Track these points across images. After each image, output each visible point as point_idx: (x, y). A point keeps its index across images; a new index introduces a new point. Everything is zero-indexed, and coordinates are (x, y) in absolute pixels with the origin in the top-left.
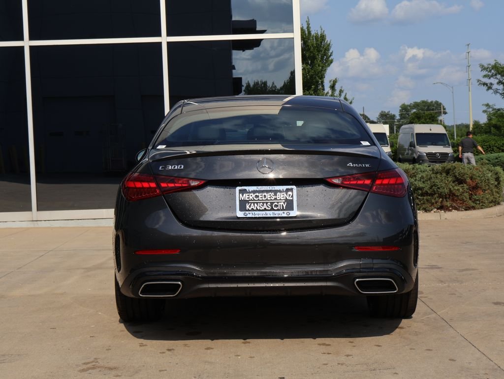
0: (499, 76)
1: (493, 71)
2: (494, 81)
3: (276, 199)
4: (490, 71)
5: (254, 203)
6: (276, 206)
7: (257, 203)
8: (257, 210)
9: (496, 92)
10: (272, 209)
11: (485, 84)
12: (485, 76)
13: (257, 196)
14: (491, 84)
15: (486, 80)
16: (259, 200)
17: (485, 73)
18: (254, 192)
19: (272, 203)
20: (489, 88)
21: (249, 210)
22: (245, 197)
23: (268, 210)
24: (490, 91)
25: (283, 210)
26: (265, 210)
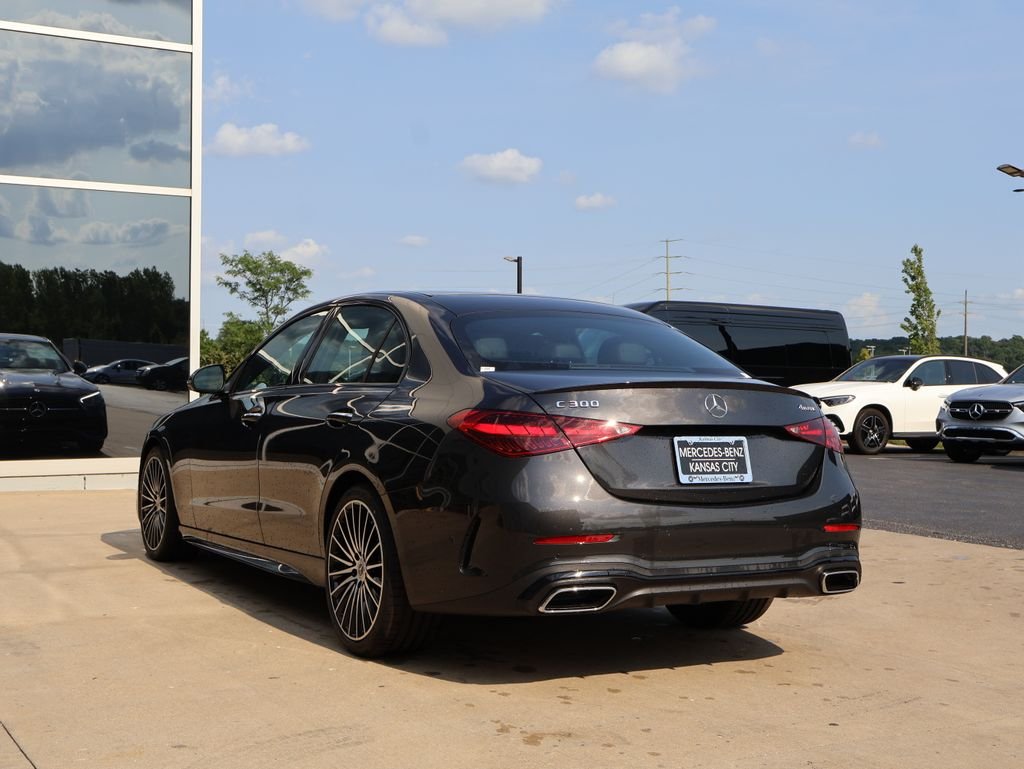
0: (248, 274)
1: (240, 266)
2: (241, 280)
3: (724, 456)
4: (236, 265)
5: (699, 462)
6: (726, 467)
7: (702, 462)
8: (704, 473)
9: (243, 296)
10: (721, 472)
11: (226, 284)
12: (229, 272)
13: (701, 452)
14: (237, 284)
15: (230, 278)
16: (703, 457)
17: (229, 267)
18: (696, 445)
19: (721, 463)
20: (234, 290)
21: (693, 473)
22: (686, 452)
23: (717, 473)
24: (236, 294)
25: (734, 472)
26: (713, 472)
